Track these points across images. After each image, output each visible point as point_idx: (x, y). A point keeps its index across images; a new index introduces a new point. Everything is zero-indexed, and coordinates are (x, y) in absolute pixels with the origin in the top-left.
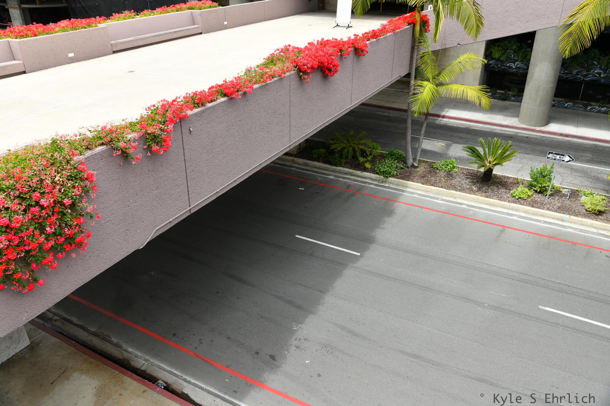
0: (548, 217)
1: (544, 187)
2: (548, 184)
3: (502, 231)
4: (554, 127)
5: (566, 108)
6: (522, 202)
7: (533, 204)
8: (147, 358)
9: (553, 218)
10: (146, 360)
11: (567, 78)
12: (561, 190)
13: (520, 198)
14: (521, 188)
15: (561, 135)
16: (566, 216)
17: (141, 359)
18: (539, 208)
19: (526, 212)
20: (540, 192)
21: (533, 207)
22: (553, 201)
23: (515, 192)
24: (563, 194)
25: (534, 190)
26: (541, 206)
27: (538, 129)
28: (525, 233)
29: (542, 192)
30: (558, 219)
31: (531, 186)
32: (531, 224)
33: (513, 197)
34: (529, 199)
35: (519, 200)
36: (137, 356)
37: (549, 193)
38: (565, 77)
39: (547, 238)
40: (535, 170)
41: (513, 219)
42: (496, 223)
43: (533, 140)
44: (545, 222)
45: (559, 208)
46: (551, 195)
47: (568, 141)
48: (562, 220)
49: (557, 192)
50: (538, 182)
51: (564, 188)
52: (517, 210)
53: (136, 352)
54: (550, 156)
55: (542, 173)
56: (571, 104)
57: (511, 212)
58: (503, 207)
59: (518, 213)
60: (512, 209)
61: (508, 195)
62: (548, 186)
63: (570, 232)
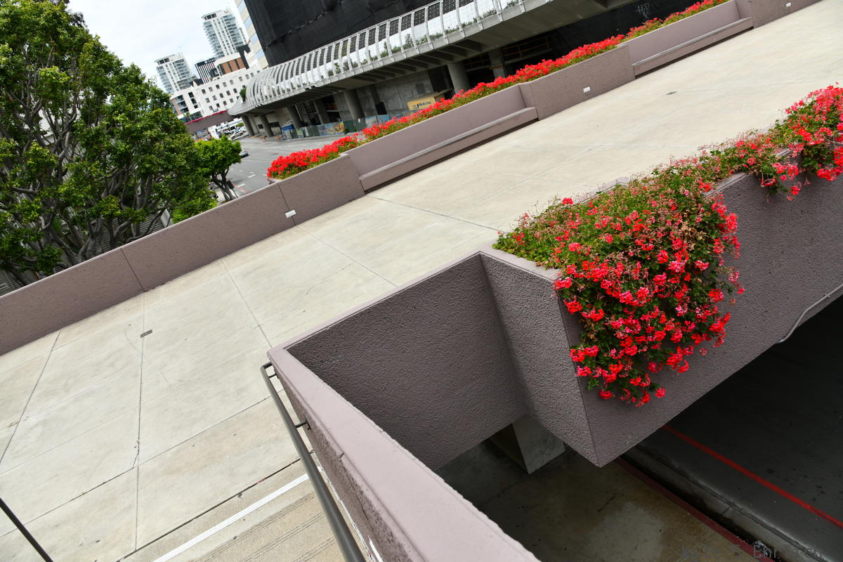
8: (731, 501)
10: (729, 503)
17: (723, 502)
36: (715, 495)
53: (712, 488)
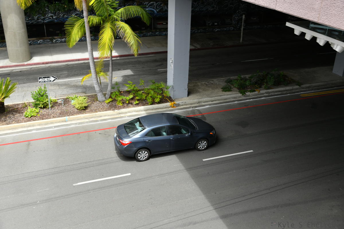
0: (56, 123)
1: (45, 103)
2: (47, 100)
3: (29, 145)
4: (36, 59)
5: (40, 44)
6: (34, 118)
7: (43, 117)
9: (59, 122)
11: (32, 23)
12: (57, 101)
13: (32, 116)
14: (30, 109)
15: (43, 63)
16: (67, 118)
18: (47, 118)
19: (40, 125)
20: (44, 107)
21: (43, 119)
22: (54, 110)
23: (26, 114)
24: (60, 103)
25: (39, 107)
26: (48, 116)
27: (26, 63)
28: (45, 139)
29: (45, 107)
30: (63, 121)
31: (36, 106)
32: (46, 131)
33: (27, 117)
34: (39, 115)
35: (32, 118)
37: (50, 106)
38: (31, 22)
39: (60, 137)
40: (34, 93)
41: (32, 133)
42: (22, 140)
43: (25, 72)
44: (55, 127)
45: (60, 114)
46: (52, 107)
47: (49, 67)
48: (65, 121)
49: (55, 104)
50: (39, 101)
51: (58, 99)
52: (33, 126)
54: (41, 80)
55: (40, 94)
56: (42, 40)
57: (29, 128)
58: (22, 127)
59: (35, 128)
60: (30, 126)
61: (23, 117)
62: (48, 101)
63: (73, 127)
